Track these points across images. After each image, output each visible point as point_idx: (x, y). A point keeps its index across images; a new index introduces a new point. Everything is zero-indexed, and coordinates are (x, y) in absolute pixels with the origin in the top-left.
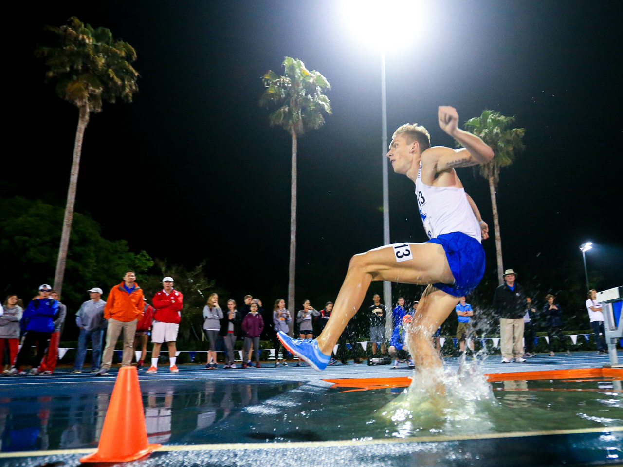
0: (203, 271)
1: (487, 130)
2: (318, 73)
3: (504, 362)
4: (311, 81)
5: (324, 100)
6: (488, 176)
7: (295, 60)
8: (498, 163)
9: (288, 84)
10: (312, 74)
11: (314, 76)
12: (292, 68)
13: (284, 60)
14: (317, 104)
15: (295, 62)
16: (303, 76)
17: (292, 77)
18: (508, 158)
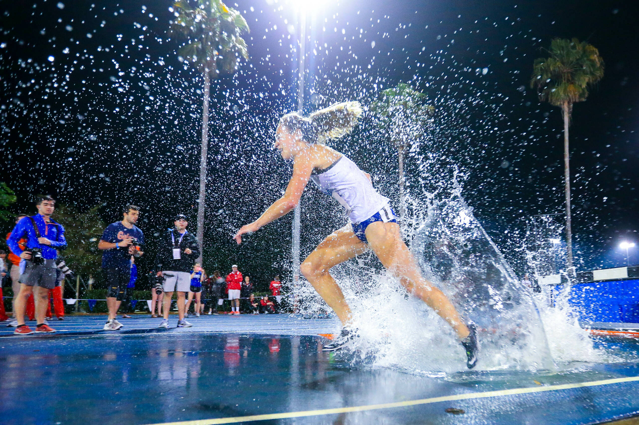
2: (237, 13)
4: (230, 19)
11: (233, 15)
14: (234, 47)
16: (220, 12)
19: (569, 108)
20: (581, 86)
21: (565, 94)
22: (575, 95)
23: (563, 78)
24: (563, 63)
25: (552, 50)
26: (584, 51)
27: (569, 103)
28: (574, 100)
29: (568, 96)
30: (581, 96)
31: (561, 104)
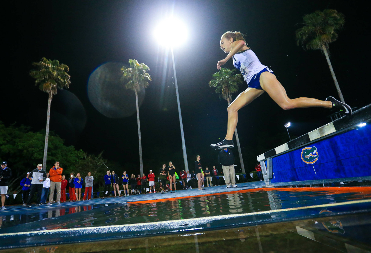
0: (102, 156)
1: (223, 77)
2: (144, 64)
3: (227, 188)
4: (141, 68)
5: (147, 75)
6: (226, 98)
7: (133, 60)
8: (230, 91)
9: (131, 71)
10: (141, 65)
11: (142, 66)
12: (133, 63)
13: (129, 61)
14: (145, 77)
15: (133, 61)
16: (137, 66)
17: (133, 67)
18: (235, 89)
19: (327, 48)
20: (331, 33)
21: (320, 42)
22: (328, 39)
23: (317, 33)
24: (314, 26)
25: (305, 22)
26: (326, 14)
27: (325, 45)
28: (328, 42)
29: (323, 41)
30: (332, 38)
31: (320, 48)
